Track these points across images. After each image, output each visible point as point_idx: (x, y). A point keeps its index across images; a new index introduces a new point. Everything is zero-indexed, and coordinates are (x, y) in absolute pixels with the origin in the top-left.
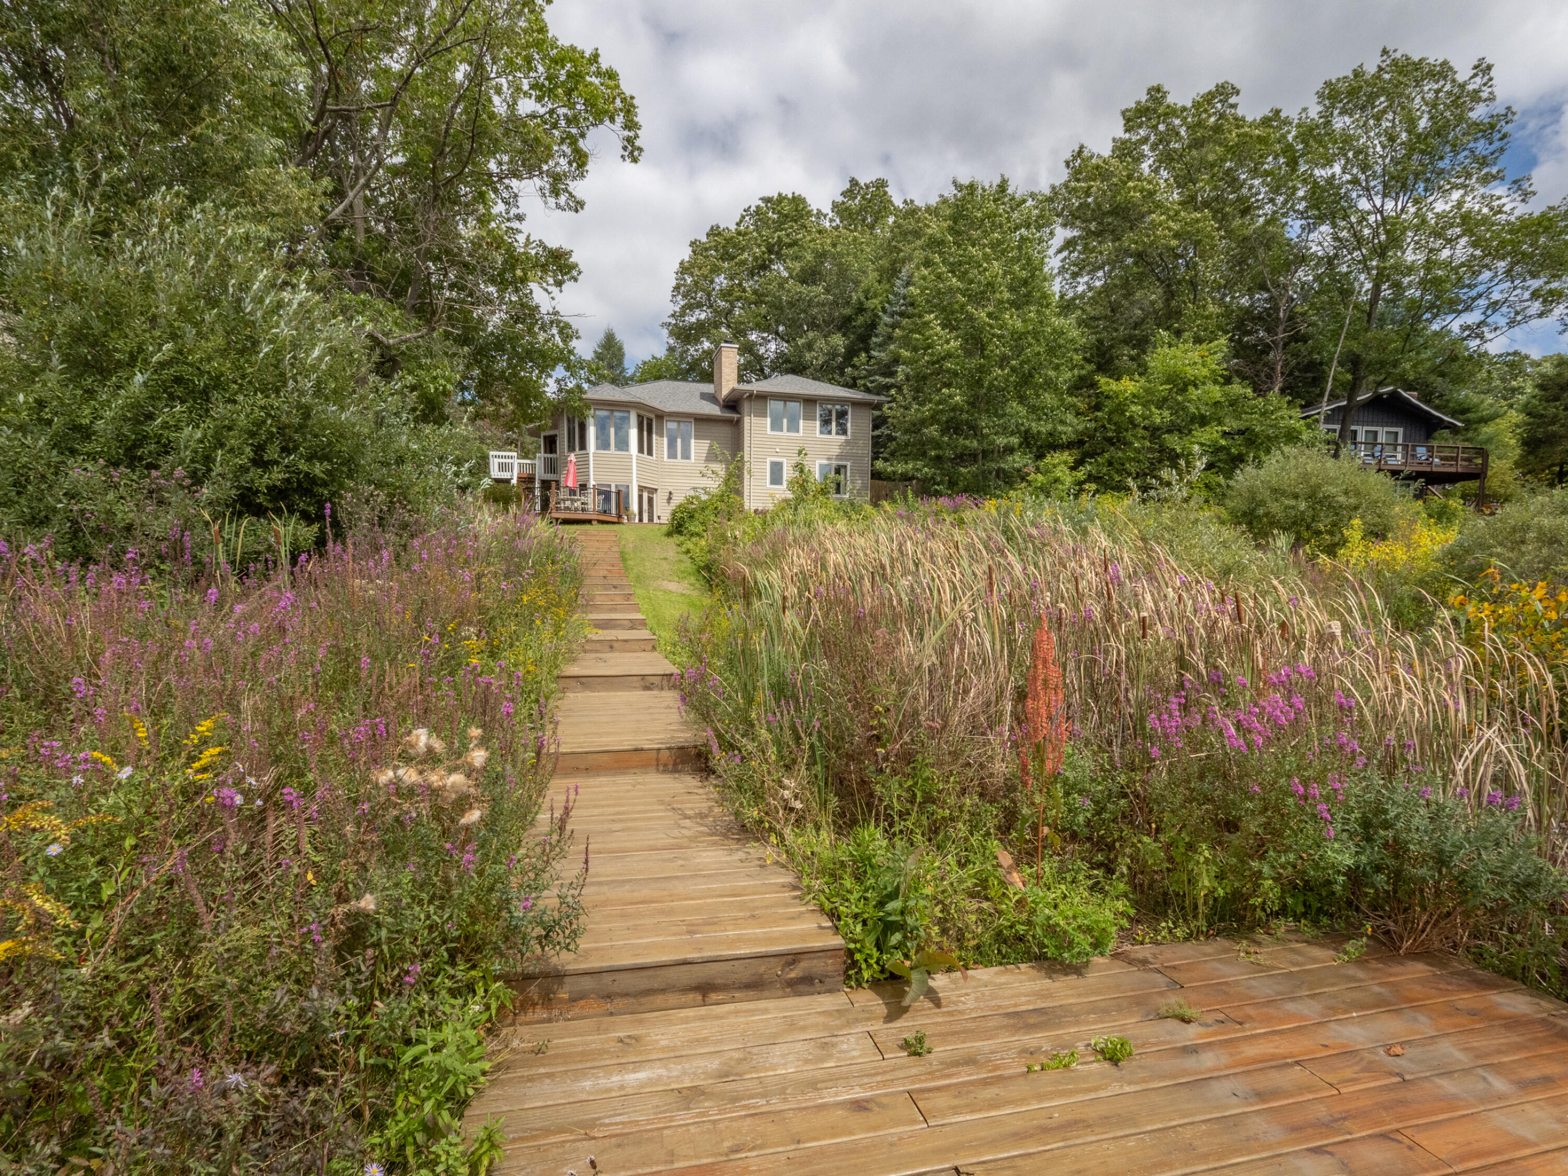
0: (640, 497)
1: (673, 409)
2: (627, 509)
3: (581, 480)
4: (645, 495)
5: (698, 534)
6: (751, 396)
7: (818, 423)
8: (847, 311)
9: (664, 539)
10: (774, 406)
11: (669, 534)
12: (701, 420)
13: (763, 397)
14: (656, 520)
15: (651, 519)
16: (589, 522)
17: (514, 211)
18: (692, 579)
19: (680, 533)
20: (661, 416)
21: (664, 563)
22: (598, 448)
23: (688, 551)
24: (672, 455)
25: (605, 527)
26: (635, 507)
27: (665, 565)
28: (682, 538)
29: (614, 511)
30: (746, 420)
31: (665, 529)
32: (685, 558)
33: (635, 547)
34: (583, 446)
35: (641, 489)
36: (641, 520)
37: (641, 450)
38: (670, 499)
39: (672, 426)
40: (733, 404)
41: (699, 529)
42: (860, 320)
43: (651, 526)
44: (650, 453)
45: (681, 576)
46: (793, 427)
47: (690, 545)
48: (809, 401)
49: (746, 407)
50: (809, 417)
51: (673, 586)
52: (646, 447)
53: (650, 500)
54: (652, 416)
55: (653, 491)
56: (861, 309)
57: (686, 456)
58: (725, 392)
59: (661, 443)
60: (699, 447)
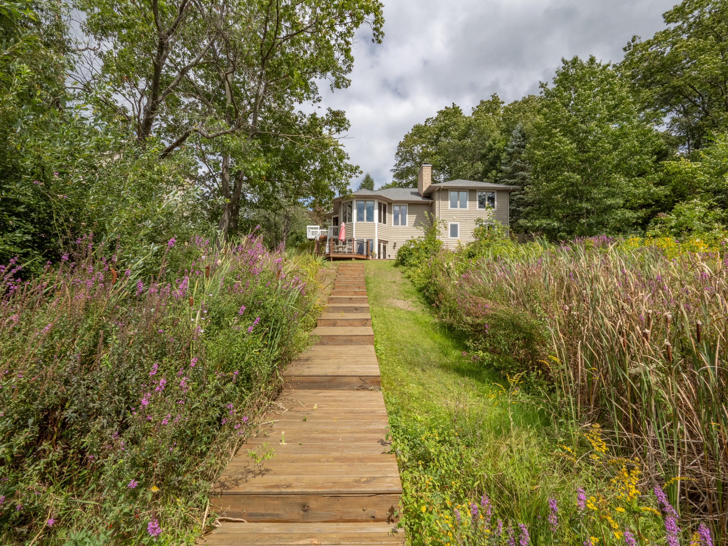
0: (379, 246)
1: (397, 199)
2: (372, 251)
3: (349, 237)
4: (382, 245)
5: (415, 266)
6: (439, 190)
7: (477, 202)
8: (483, 151)
9: (393, 268)
10: (453, 194)
11: (396, 265)
12: (411, 204)
13: (446, 190)
14: (387, 257)
15: (385, 257)
16: (350, 259)
17: (317, 96)
18: (414, 298)
19: (403, 264)
20: (391, 203)
21: (393, 285)
22: (358, 220)
23: (409, 277)
24: (396, 223)
25: (359, 262)
26: (376, 251)
27: (394, 287)
28: (405, 268)
29: (365, 253)
30: (437, 202)
31: (394, 262)
32: (407, 281)
33: (375, 274)
34: (350, 220)
35: (380, 241)
36: (379, 257)
37: (380, 221)
38: (395, 246)
39: (397, 208)
40: (429, 195)
41: (416, 262)
42: (491, 155)
43: (384, 261)
44: (385, 222)
45: (406, 295)
46: (463, 206)
47: (411, 273)
48: (472, 191)
49: (436, 196)
50: (472, 199)
51: (400, 304)
52: (383, 219)
53: (384, 247)
54: (386, 203)
55: (386, 242)
56: (491, 149)
57: (404, 223)
58: (424, 189)
59: (390, 217)
60: (410, 219)
